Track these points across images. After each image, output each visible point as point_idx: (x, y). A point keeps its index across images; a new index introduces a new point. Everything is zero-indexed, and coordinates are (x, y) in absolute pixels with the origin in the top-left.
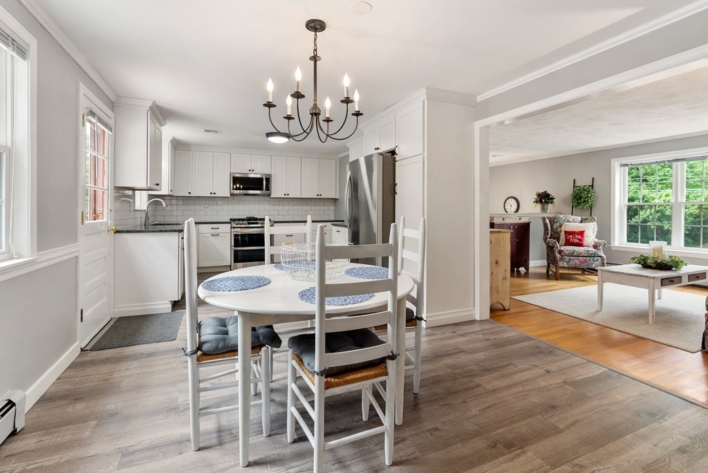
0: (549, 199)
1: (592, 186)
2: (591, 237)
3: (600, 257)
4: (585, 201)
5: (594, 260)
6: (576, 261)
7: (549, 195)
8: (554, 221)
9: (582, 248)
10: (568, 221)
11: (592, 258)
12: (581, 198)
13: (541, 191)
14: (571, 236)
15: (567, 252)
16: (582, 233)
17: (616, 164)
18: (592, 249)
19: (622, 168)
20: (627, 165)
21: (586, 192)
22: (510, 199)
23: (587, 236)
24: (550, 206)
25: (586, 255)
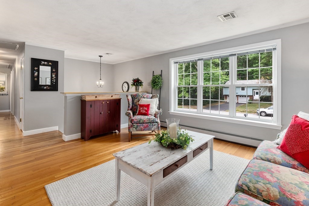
0: (139, 83)
1: (161, 75)
2: (154, 109)
3: (157, 122)
4: (157, 84)
5: (152, 125)
6: (142, 127)
7: (140, 80)
8: (135, 98)
9: (146, 117)
10: (144, 98)
11: (151, 124)
12: (155, 82)
13: (136, 78)
14: (142, 108)
15: (136, 121)
16: (148, 106)
17: (172, 61)
18: (153, 117)
19: (175, 64)
20: (177, 63)
21: (157, 79)
22: (125, 83)
23: (152, 108)
24: (140, 87)
25: (148, 122)
